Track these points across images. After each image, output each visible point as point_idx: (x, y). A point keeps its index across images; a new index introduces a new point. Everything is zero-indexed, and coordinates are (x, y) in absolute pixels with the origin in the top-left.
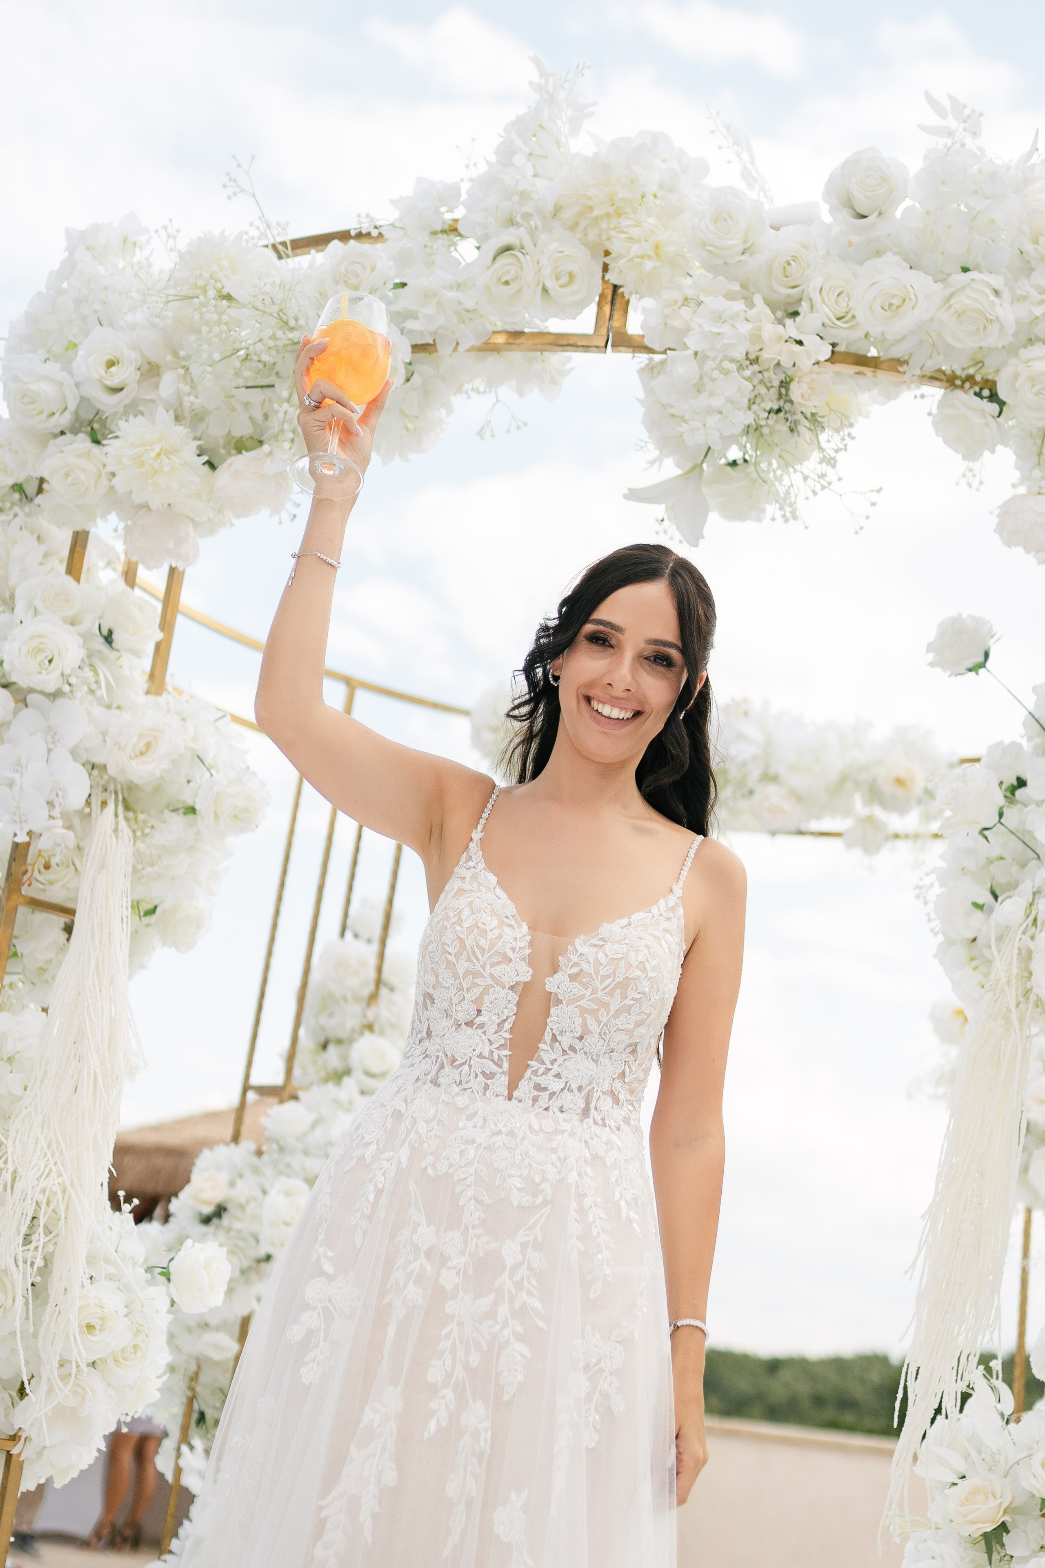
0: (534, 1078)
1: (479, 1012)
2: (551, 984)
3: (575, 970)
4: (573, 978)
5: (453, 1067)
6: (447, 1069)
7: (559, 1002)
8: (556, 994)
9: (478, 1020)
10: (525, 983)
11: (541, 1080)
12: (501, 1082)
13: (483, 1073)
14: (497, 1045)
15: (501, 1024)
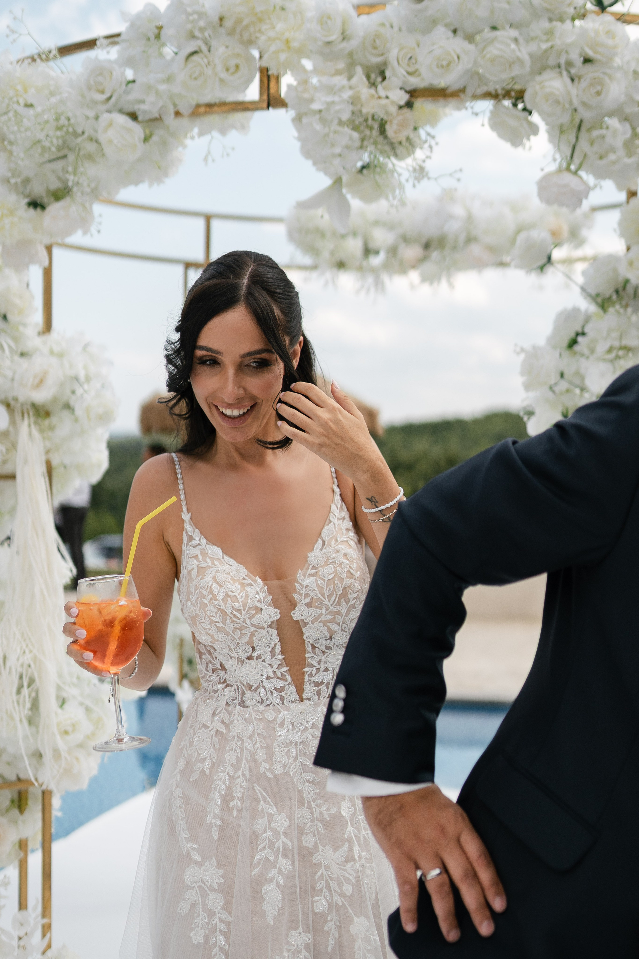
0: (312, 679)
1: (253, 648)
2: (296, 615)
3: (307, 600)
4: (309, 605)
5: (252, 691)
6: (248, 694)
7: (306, 624)
8: (302, 620)
9: (255, 655)
10: (278, 621)
11: (317, 679)
12: (291, 692)
13: (276, 689)
14: (275, 667)
15: (273, 652)
